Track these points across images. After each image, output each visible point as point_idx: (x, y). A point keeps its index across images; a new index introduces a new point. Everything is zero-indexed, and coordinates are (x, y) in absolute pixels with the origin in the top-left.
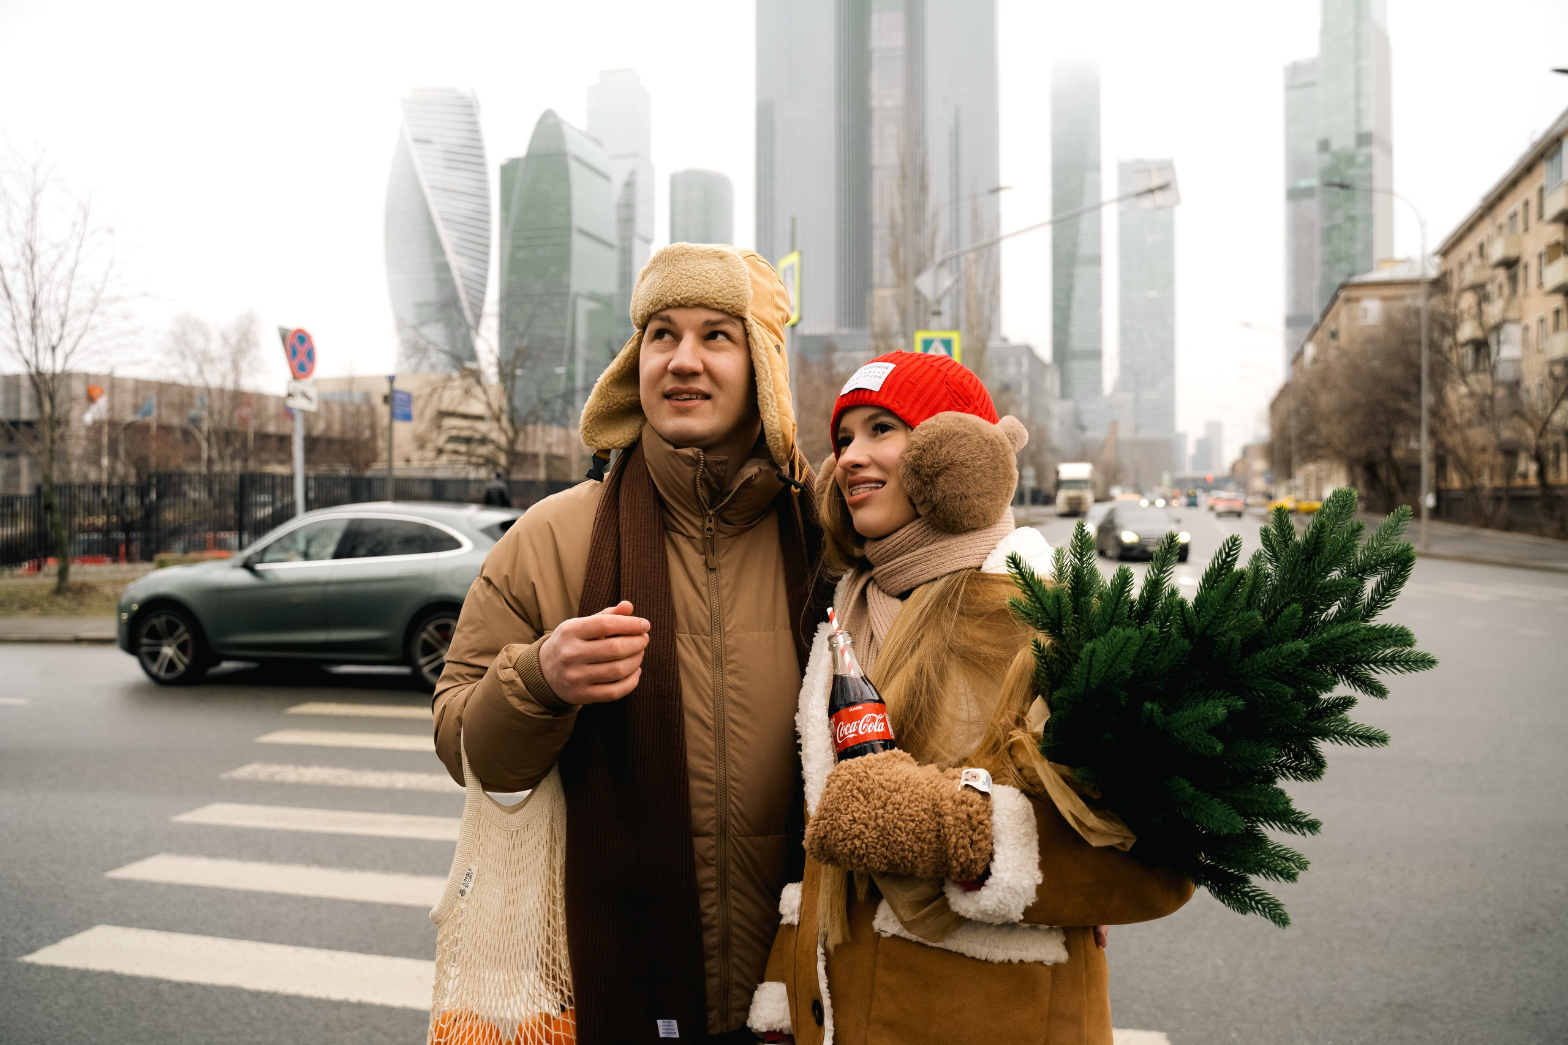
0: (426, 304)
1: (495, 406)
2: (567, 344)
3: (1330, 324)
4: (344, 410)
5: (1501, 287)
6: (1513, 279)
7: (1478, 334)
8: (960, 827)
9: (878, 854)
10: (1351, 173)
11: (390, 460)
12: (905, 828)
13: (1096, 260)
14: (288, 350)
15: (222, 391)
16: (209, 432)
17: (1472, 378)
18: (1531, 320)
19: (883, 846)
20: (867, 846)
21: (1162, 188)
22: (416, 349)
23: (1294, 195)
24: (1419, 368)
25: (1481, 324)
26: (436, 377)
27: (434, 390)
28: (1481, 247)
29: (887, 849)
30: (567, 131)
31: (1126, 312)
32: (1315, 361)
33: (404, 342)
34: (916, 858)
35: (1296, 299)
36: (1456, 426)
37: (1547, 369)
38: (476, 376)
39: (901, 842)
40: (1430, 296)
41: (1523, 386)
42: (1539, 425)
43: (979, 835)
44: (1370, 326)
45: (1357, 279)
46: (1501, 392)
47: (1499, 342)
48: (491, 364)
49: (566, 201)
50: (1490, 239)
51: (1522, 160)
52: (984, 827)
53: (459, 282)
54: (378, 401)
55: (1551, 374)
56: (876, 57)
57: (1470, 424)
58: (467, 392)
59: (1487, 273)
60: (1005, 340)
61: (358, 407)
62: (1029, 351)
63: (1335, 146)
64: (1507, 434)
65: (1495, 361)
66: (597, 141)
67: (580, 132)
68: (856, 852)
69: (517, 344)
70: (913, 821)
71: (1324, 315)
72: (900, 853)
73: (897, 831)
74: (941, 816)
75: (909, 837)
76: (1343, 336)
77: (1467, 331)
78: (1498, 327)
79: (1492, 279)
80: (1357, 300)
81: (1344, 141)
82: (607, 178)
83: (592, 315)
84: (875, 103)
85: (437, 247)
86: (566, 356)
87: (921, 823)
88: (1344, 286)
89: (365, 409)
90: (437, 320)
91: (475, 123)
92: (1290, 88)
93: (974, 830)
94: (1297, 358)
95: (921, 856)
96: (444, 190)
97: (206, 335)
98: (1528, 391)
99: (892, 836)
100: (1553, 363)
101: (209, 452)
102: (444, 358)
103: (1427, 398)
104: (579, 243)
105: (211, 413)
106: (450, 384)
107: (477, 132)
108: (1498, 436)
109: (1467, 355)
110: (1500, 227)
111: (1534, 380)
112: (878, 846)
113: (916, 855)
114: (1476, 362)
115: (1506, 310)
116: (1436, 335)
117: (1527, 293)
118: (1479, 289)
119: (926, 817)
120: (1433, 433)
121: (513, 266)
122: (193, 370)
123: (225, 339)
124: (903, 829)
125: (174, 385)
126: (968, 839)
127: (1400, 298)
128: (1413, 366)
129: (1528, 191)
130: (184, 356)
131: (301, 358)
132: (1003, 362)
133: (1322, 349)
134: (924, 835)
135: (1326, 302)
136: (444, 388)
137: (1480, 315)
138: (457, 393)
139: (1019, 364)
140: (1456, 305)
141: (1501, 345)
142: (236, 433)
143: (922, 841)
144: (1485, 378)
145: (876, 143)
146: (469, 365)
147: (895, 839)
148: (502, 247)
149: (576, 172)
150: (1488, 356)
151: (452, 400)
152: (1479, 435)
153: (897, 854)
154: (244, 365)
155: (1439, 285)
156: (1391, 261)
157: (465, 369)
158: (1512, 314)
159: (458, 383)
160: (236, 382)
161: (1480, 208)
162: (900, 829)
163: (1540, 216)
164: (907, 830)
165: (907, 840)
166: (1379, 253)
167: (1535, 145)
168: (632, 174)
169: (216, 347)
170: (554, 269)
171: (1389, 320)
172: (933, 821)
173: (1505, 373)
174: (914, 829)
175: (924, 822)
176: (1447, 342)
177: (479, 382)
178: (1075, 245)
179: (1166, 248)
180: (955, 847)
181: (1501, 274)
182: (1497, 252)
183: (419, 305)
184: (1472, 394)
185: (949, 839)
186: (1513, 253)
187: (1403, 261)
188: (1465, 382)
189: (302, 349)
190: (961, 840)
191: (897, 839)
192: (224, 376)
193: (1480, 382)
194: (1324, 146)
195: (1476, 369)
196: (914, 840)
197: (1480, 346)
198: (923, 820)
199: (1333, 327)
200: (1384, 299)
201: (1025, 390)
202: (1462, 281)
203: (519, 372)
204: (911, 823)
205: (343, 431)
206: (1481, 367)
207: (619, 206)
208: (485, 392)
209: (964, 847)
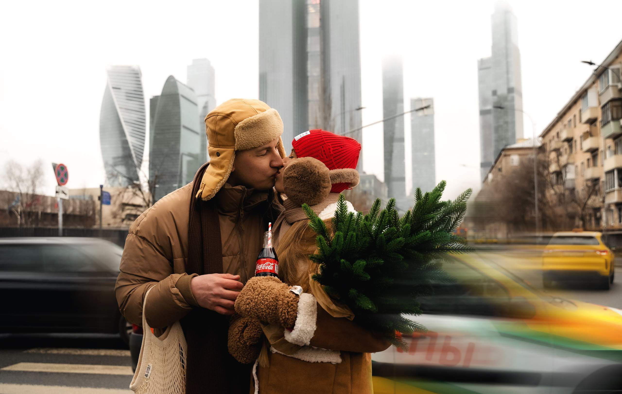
0: (118, 158)
1: (147, 200)
2: (179, 174)
3: (498, 165)
4: (81, 202)
5: (566, 149)
6: (571, 147)
7: (558, 169)
8: (284, 306)
9: (254, 312)
10: (505, 104)
11: (101, 224)
12: (264, 303)
13: (402, 140)
14: (56, 173)
15: (27, 194)
16: (21, 212)
17: (556, 187)
18: (578, 163)
19: (256, 309)
20: (250, 308)
21: (426, 107)
22: (112, 176)
23: (483, 113)
24: (534, 183)
25: (559, 165)
26: (121, 188)
27: (120, 193)
28: (558, 134)
29: (257, 311)
30: (179, 85)
31: (415, 161)
32: (493, 180)
33: (107, 172)
34: (267, 315)
35: (485, 156)
36: (550, 207)
37: (585, 183)
38: (139, 187)
39: (262, 308)
40: (538, 153)
41: (576, 190)
42: (582, 205)
43: (291, 309)
44: (514, 166)
45: (509, 147)
46: (567, 193)
47: (566, 172)
48: (145, 182)
49: (178, 115)
50: (561, 131)
51: (572, 99)
52: (293, 306)
53: (132, 148)
54: (96, 199)
55: (587, 185)
56: (309, 55)
57: (555, 206)
58: (135, 194)
59: (560, 144)
60: (364, 173)
61: (87, 201)
62: (374, 177)
63: (499, 93)
64: (570, 210)
65: (565, 180)
66: (191, 89)
67: (184, 85)
68: (247, 310)
69: (156, 173)
70: (267, 301)
71: (496, 162)
72: (262, 312)
73: (261, 304)
74: (278, 301)
75: (265, 307)
76: (504, 170)
77: (553, 168)
78: (565, 166)
79: (563, 146)
80: (509, 155)
81: (502, 91)
82: (195, 104)
83: (189, 163)
84: (309, 74)
85: (122, 133)
86: (178, 179)
87: (270, 302)
88: (503, 150)
89: (90, 202)
90: (122, 165)
91: (140, 81)
92: (480, 69)
93: (289, 307)
94: (485, 180)
95: (269, 315)
96: (126, 109)
97: (21, 170)
98: (578, 192)
99: (259, 306)
100: (588, 180)
101: (21, 221)
102: (125, 179)
103: (537, 195)
104: (184, 133)
105: (22, 204)
106: (128, 190)
107: (140, 85)
108: (567, 210)
109: (553, 178)
110: (565, 126)
111: (580, 188)
112: (254, 309)
113: (267, 314)
114: (557, 180)
115: (568, 159)
116: (541, 169)
117: (576, 152)
118: (557, 150)
119: (272, 300)
120: (540, 209)
121: (155, 142)
122: (14, 184)
123: (29, 171)
124: (263, 304)
125: (6, 192)
126: (286, 310)
127: (527, 155)
128: (531, 181)
129: (575, 111)
130: (10, 179)
131: (62, 176)
132: (363, 182)
133: (495, 176)
134: (270, 307)
135: (496, 157)
136: (125, 191)
137: (558, 161)
138: (131, 194)
139: (370, 183)
140: (548, 157)
141: (567, 173)
142: (33, 213)
143: (269, 309)
144: (561, 187)
145: (310, 90)
146: (135, 182)
147: (260, 307)
148: (150, 133)
149: (183, 103)
150: (562, 178)
151: (128, 197)
152: (559, 210)
153: (261, 313)
154: (37, 183)
155: (542, 149)
156: (523, 139)
157: (134, 184)
158: (571, 161)
159: (130, 189)
160: (34, 190)
161: (557, 117)
162: (262, 304)
163: (580, 121)
164: (265, 304)
165: (264, 308)
166: (518, 136)
167: (577, 92)
168: (207, 103)
169: (25, 175)
170: (173, 143)
171: (522, 163)
172: (275, 302)
173: (569, 185)
174: (267, 304)
175: (271, 302)
176: (546, 172)
177: (140, 190)
178: (393, 133)
179: (431, 135)
180: (281, 313)
181: (566, 145)
182: (564, 135)
183: (114, 158)
184: (556, 193)
185: (280, 310)
186: (570, 136)
187: (527, 140)
188: (553, 188)
189: (62, 173)
190: (284, 311)
191: (261, 307)
192: (28, 188)
193: (559, 189)
194: (494, 93)
195: (557, 183)
196: (266, 308)
197: (559, 174)
198: (271, 301)
199: (500, 167)
200: (520, 155)
201: (373, 193)
202: (550, 147)
203: (157, 186)
204: (267, 302)
205: (80, 212)
206: (559, 182)
207: (201, 117)
208: (142, 193)
209: (285, 313)
